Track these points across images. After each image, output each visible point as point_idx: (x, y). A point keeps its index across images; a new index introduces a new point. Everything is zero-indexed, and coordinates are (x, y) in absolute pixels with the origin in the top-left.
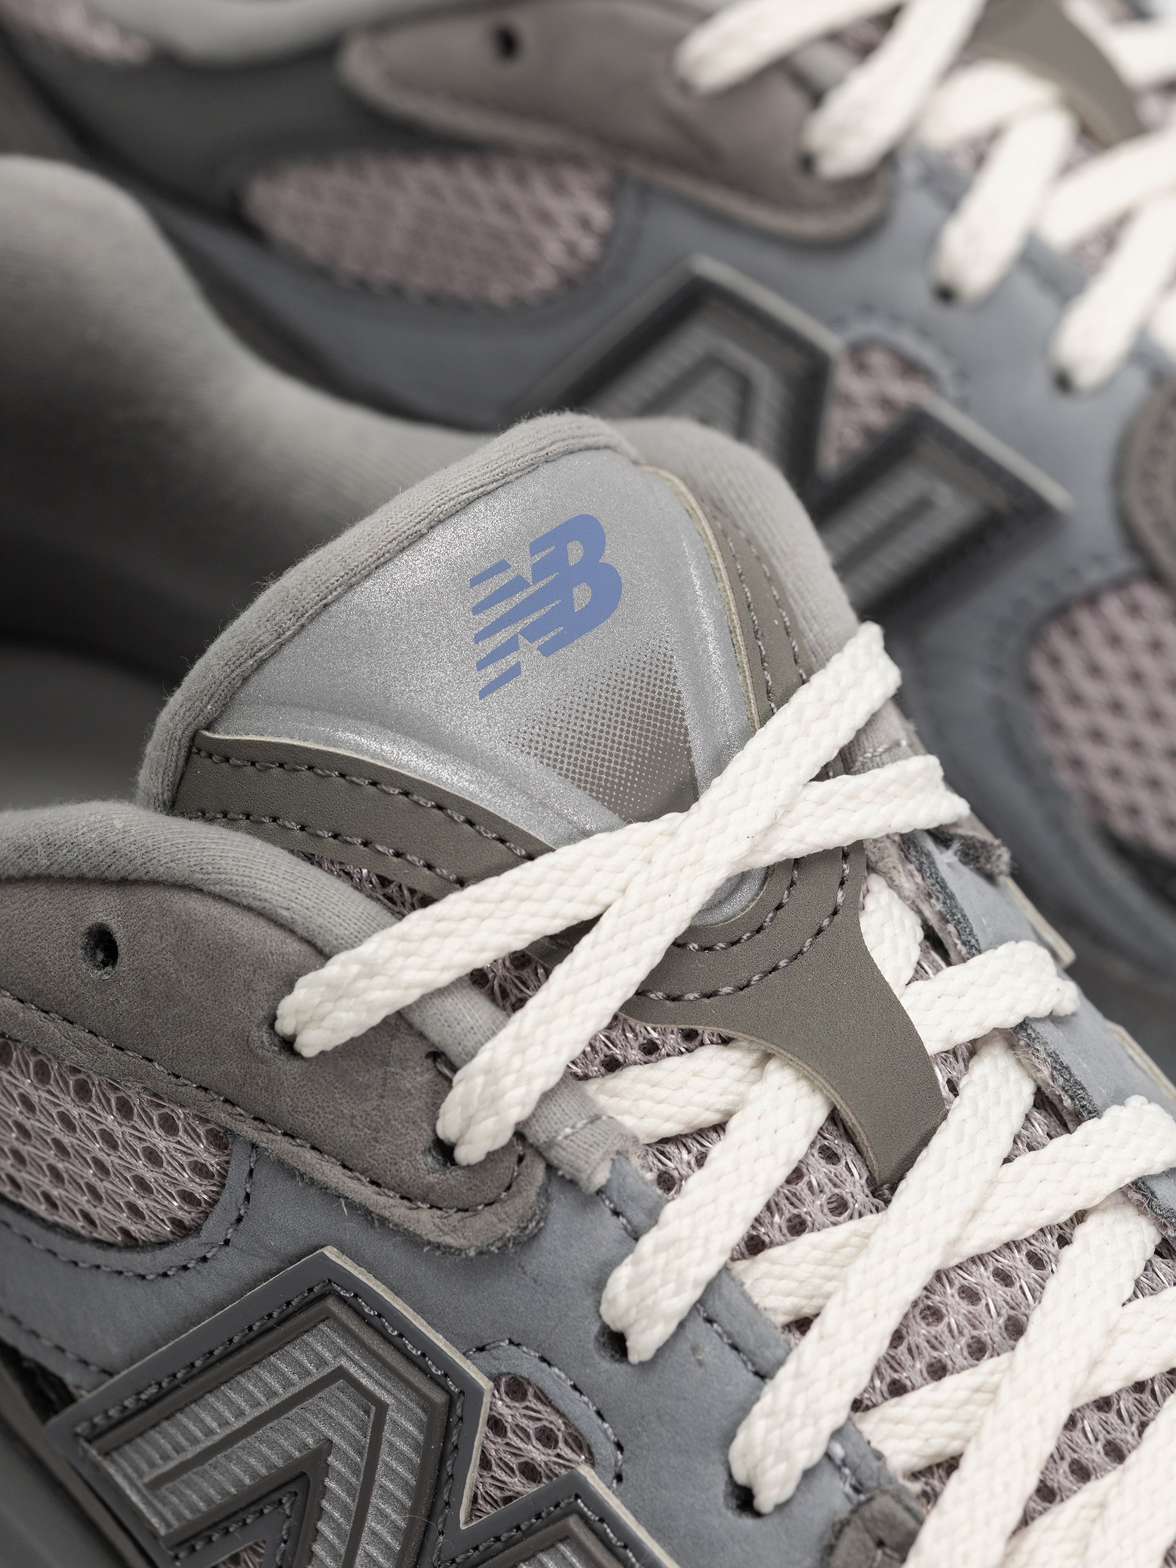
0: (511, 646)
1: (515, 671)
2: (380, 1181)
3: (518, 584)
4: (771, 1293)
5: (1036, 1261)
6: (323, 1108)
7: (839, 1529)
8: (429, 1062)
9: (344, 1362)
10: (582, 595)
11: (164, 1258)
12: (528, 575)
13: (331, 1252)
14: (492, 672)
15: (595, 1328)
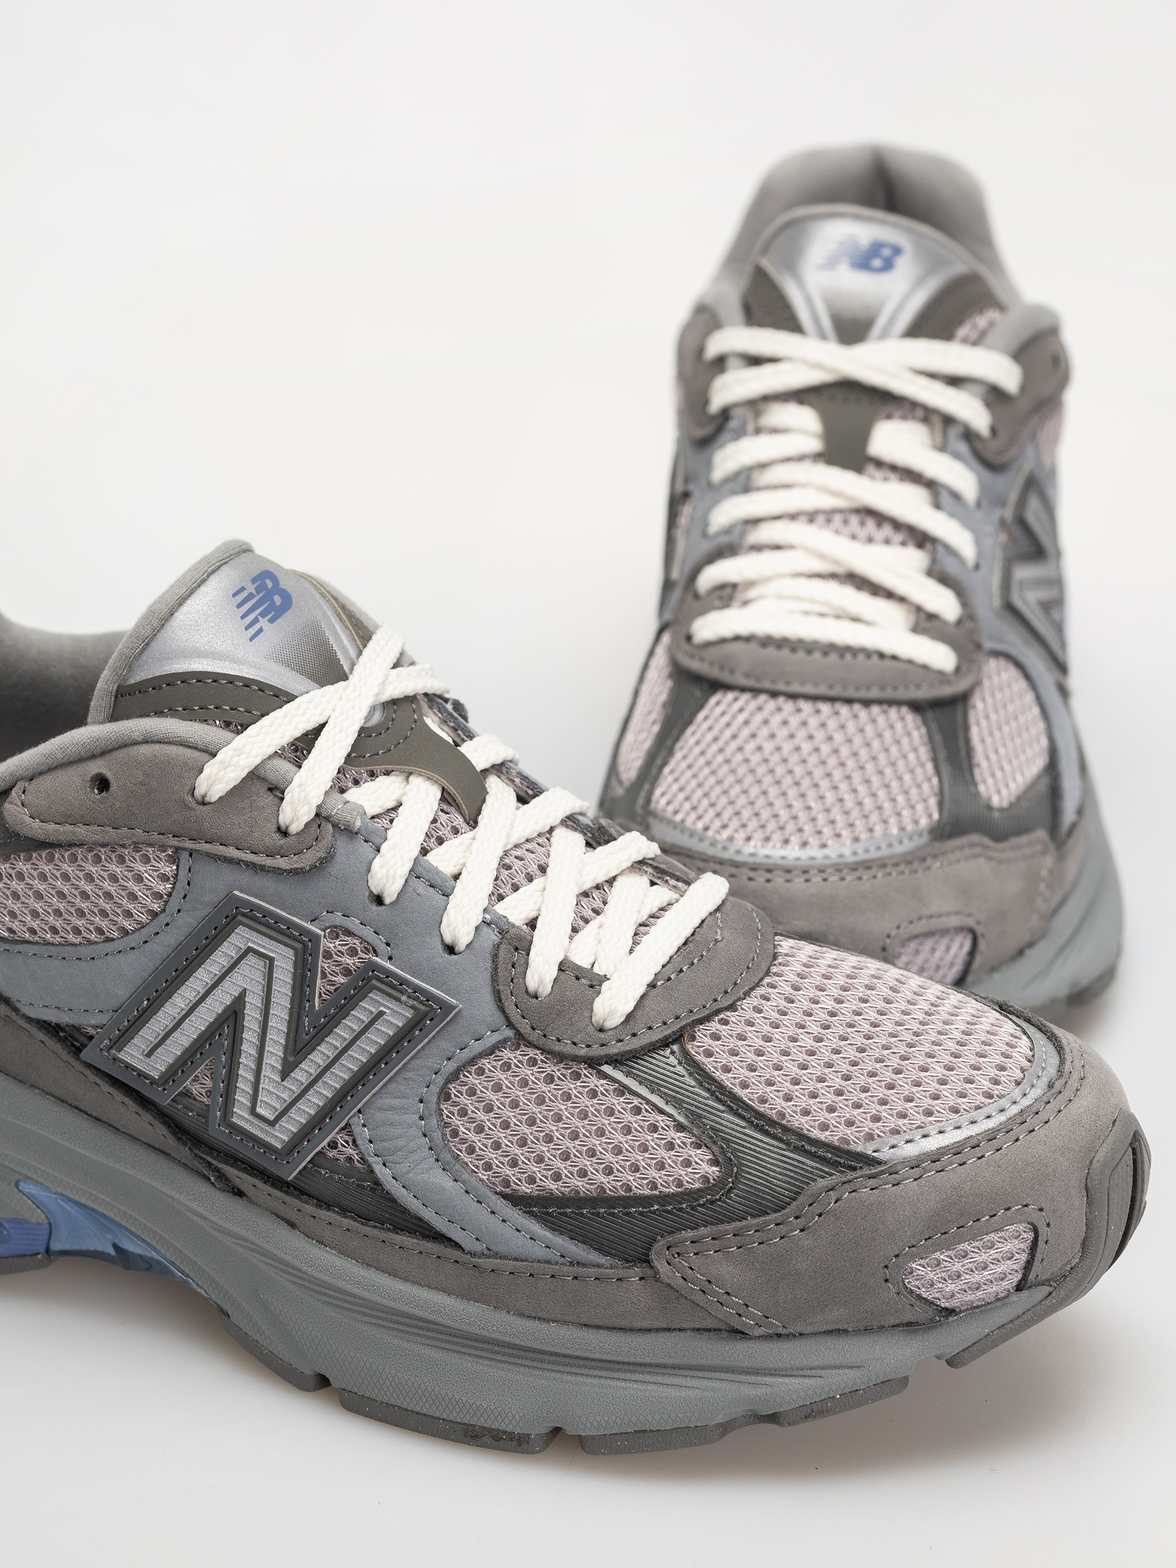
0: (255, 621)
1: (261, 630)
2: (257, 851)
3: (250, 597)
5: (541, 845)
6: (225, 823)
7: (497, 947)
8: (269, 793)
9: (250, 944)
10: (277, 600)
11: (145, 933)
12: (254, 592)
13: (237, 893)
14: (253, 630)
15: (367, 893)
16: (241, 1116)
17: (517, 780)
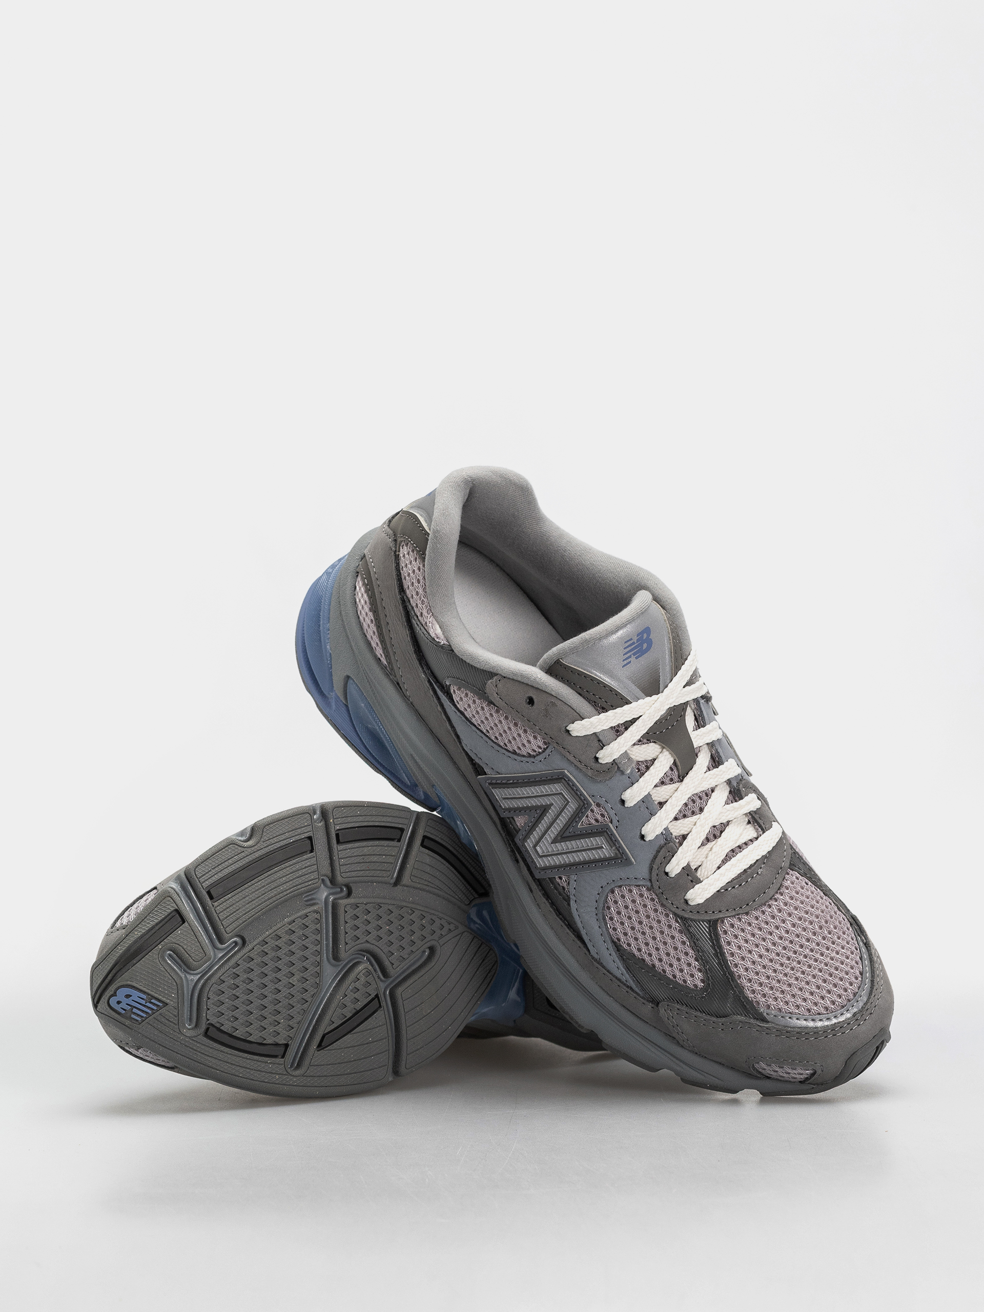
0: (630, 657)
1: (630, 662)
2: (580, 761)
3: (634, 643)
4: (655, 796)
5: (707, 795)
6: (573, 745)
7: (661, 847)
8: (598, 742)
9: (562, 792)
10: (645, 646)
11: (523, 759)
12: (636, 642)
13: (566, 771)
14: (625, 662)
15: (619, 799)
16: (529, 844)
17: (714, 752)
